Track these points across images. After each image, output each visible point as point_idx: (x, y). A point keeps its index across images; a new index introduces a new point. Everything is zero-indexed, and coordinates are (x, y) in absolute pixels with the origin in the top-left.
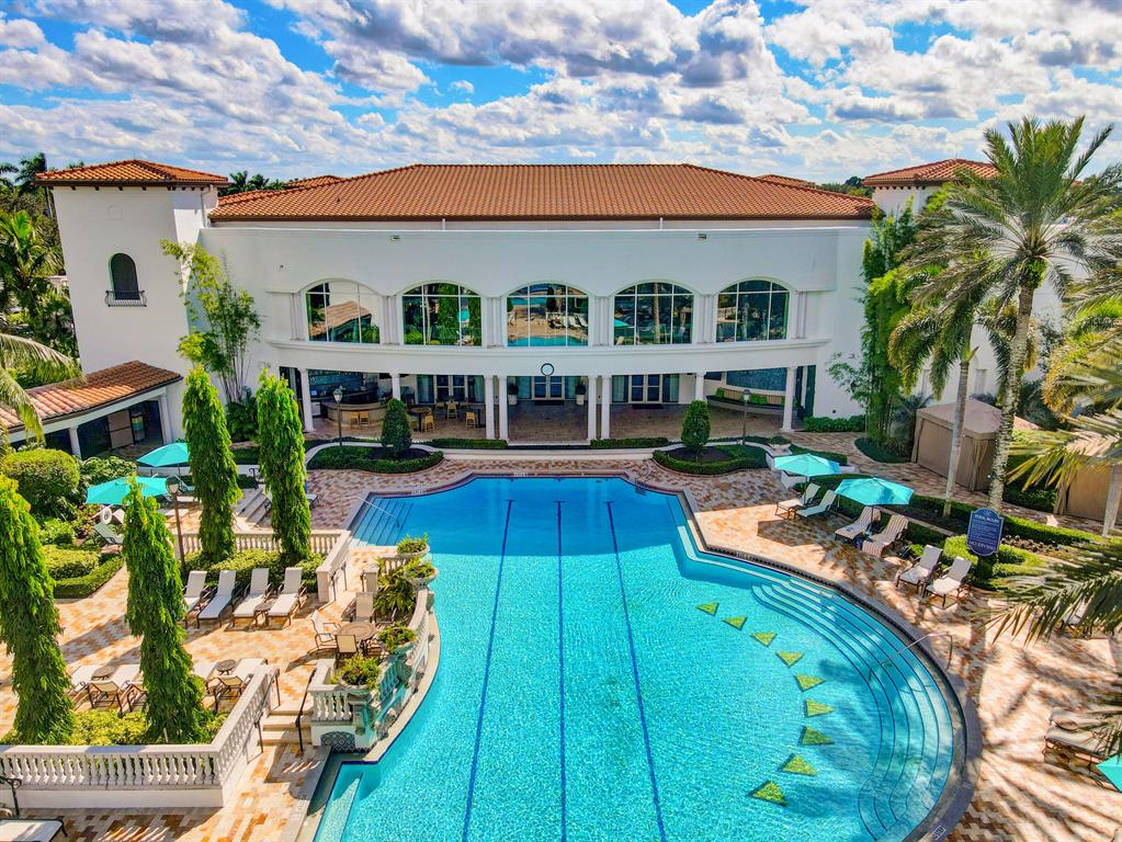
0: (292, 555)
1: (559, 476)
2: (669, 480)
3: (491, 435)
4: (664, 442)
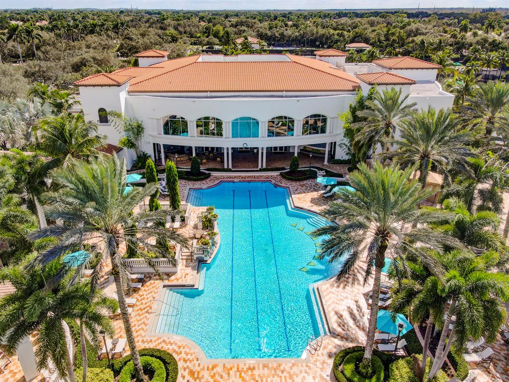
1: (249, 182)
2: (284, 183)
3: (226, 167)
4: (284, 169)
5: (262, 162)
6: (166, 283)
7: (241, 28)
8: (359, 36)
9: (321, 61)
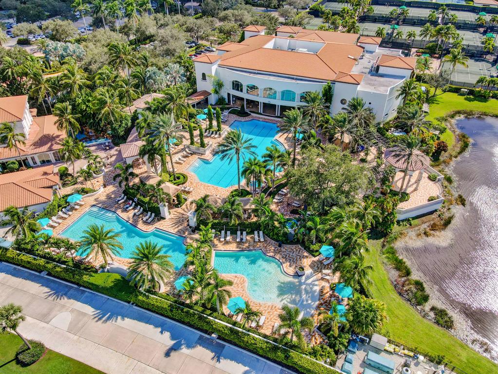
0: (219, 130)
3: (260, 112)
5: (278, 113)
9: (360, 46)
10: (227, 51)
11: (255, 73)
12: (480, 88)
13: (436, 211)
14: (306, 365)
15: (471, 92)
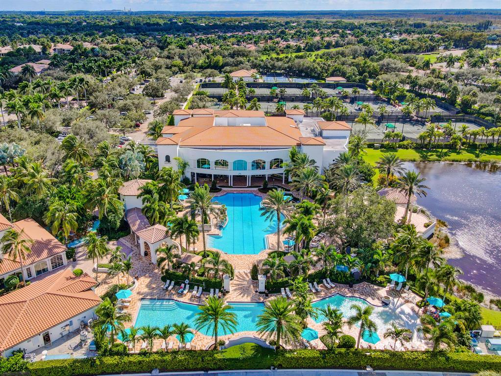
1: (242, 193)
2: (260, 194)
3: (229, 185)
4: (260, 186)
5: (249, 183)
6: (208, 233)
7: (238, 59)
8: (337, 70)
9: (289, 117)
10: (174, 134)
11: (220, 149)
12: (388, 142)
13: (433, 234)
14: (466, 359)
15: (382, 146)
